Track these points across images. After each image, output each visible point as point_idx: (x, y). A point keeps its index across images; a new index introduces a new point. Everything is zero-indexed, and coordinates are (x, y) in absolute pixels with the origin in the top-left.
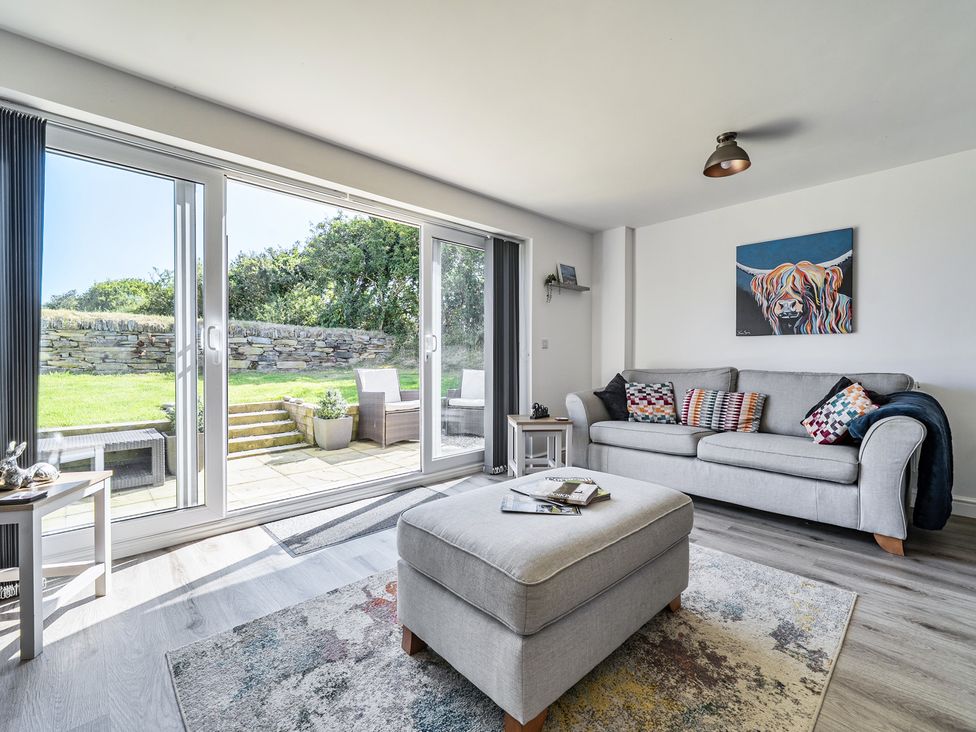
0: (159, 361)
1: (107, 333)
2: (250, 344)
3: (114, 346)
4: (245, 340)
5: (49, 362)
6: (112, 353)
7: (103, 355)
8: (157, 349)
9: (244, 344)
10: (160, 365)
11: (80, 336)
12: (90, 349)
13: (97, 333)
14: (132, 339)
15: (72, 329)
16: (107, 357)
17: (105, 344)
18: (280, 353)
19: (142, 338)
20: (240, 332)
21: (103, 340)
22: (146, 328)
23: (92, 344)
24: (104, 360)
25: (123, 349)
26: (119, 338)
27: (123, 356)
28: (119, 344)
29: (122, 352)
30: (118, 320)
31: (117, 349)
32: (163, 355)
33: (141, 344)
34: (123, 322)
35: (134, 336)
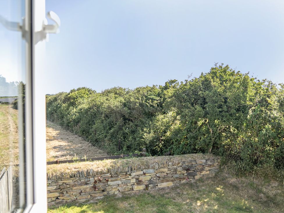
1: (81, 178)
2: (144, 174)
4: (142, 173)
5: (59, 198)
6: (84, 189)
8: (102, 184)
9: (142, 175)
10: (104, 193)
11: (71, 182)
12: (75, 188)
13: (77, 179)
14: (92, 180)
15: (67, 178)
16: (81, 192)
17: (81, 185)
18: (159, 177)
19: (96, 178)
20: (140, 168)
21: (80, 182)
22: (97, 173)
24: (80, 193)
25: (88, 186)
26: (86, 180)
27: (88, 190)
28: (86, 184)
29: (88, 188)
30: (86, 168)
31: (85, 186)
32: (105, 187)
33: (95, 182)
34: (88, 171)
35: (93, 178)
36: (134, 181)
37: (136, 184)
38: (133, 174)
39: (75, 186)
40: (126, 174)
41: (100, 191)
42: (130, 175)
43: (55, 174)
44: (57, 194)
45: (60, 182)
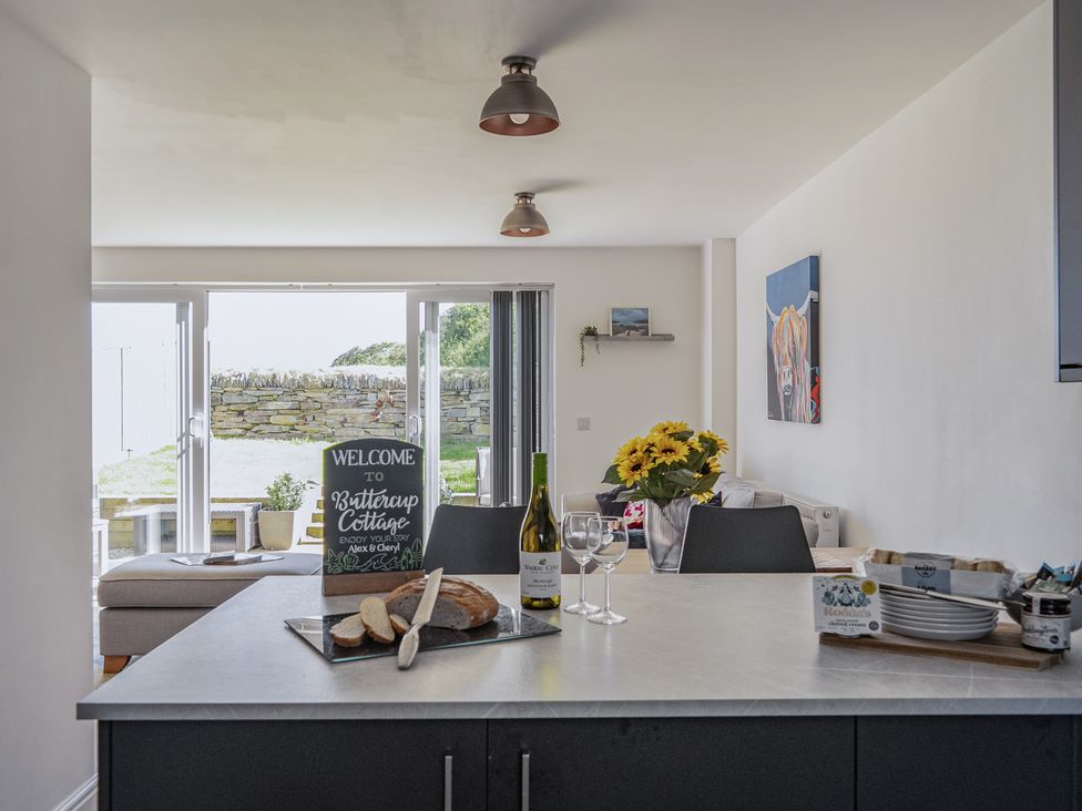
0: (397, 426)
1: (348, 392)
3: (354, 407)
5: (296, 427)
6: (351, 415)
7: (342, 419)
8: (395, 410)
10: (398, 430)
11: (323, 396)
12: (331, 411)
13: (339, 392)
14: (372, 398)
15: (317, 387)
16: (345, 421)
17: (345, 405)
19: (381, 396)
21: (343, 400)
22: (385, 383)
23: (334, 405)
24: (343, 423)
25: (361, 411)
26: (358, 397)
27: (360, 419)
28: (358, 405)
29: (361, 414)
30: (359, 375)
31: (356, 410)
32: (401, 417)
33: (380, 404)
34: (363, 376)
35: (374, 394)
36: (476, 412)
37: (479, 420)
38: (475, 398)
39: (333, 408)
40: (458, 394)
41: (387, 425)
42: (467, 397)
43: (290, 377)
44: (292, 419)
45: (301, 396)
